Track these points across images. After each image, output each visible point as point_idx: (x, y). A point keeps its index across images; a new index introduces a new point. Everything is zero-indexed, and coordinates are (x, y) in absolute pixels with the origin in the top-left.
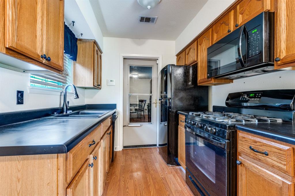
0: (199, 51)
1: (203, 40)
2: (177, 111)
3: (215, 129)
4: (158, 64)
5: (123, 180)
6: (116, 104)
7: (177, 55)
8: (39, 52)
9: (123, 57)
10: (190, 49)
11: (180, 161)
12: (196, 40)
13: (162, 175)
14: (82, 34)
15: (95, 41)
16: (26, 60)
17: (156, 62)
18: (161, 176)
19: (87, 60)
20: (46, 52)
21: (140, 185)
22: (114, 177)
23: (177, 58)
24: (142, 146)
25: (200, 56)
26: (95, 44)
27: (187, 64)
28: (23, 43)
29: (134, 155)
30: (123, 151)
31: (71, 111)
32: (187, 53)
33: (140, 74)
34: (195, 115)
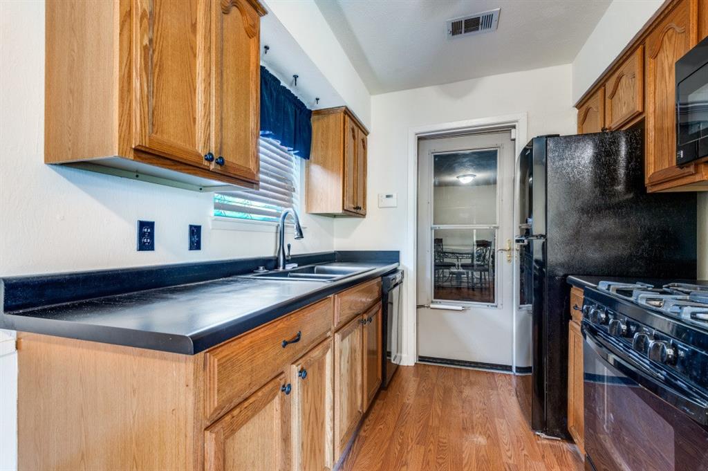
0: (649, 79)
1: (666, 38)
2: (566, 276)
3: (674, 346)
4: (514, 140)
5: (400, 441)
6: (398, 252)
7: (579, 105)
8: (201, 149)
9: (416, 134)
10: (619, 79)
11: (573, 429)
12: (639, 45)
13: (510, 458)
14: (317, 99)
15: (347, 108)
16: (175, 168)
17: (511, 136)
18: (505, 459)
19: (330, 153)
20: (216, 147)
21: (440, 465)
22: (382, 427)
23: (579, 115)
24: (467, 364)
25: (652, 95)
26: (346, 116)
27: (610, 128)
28: (165, 137)
29: (443, 383)
30: (417, 367)
31: (296, 265)
32: (608, 94)
33: (479, 171)
34: (615, 293)
